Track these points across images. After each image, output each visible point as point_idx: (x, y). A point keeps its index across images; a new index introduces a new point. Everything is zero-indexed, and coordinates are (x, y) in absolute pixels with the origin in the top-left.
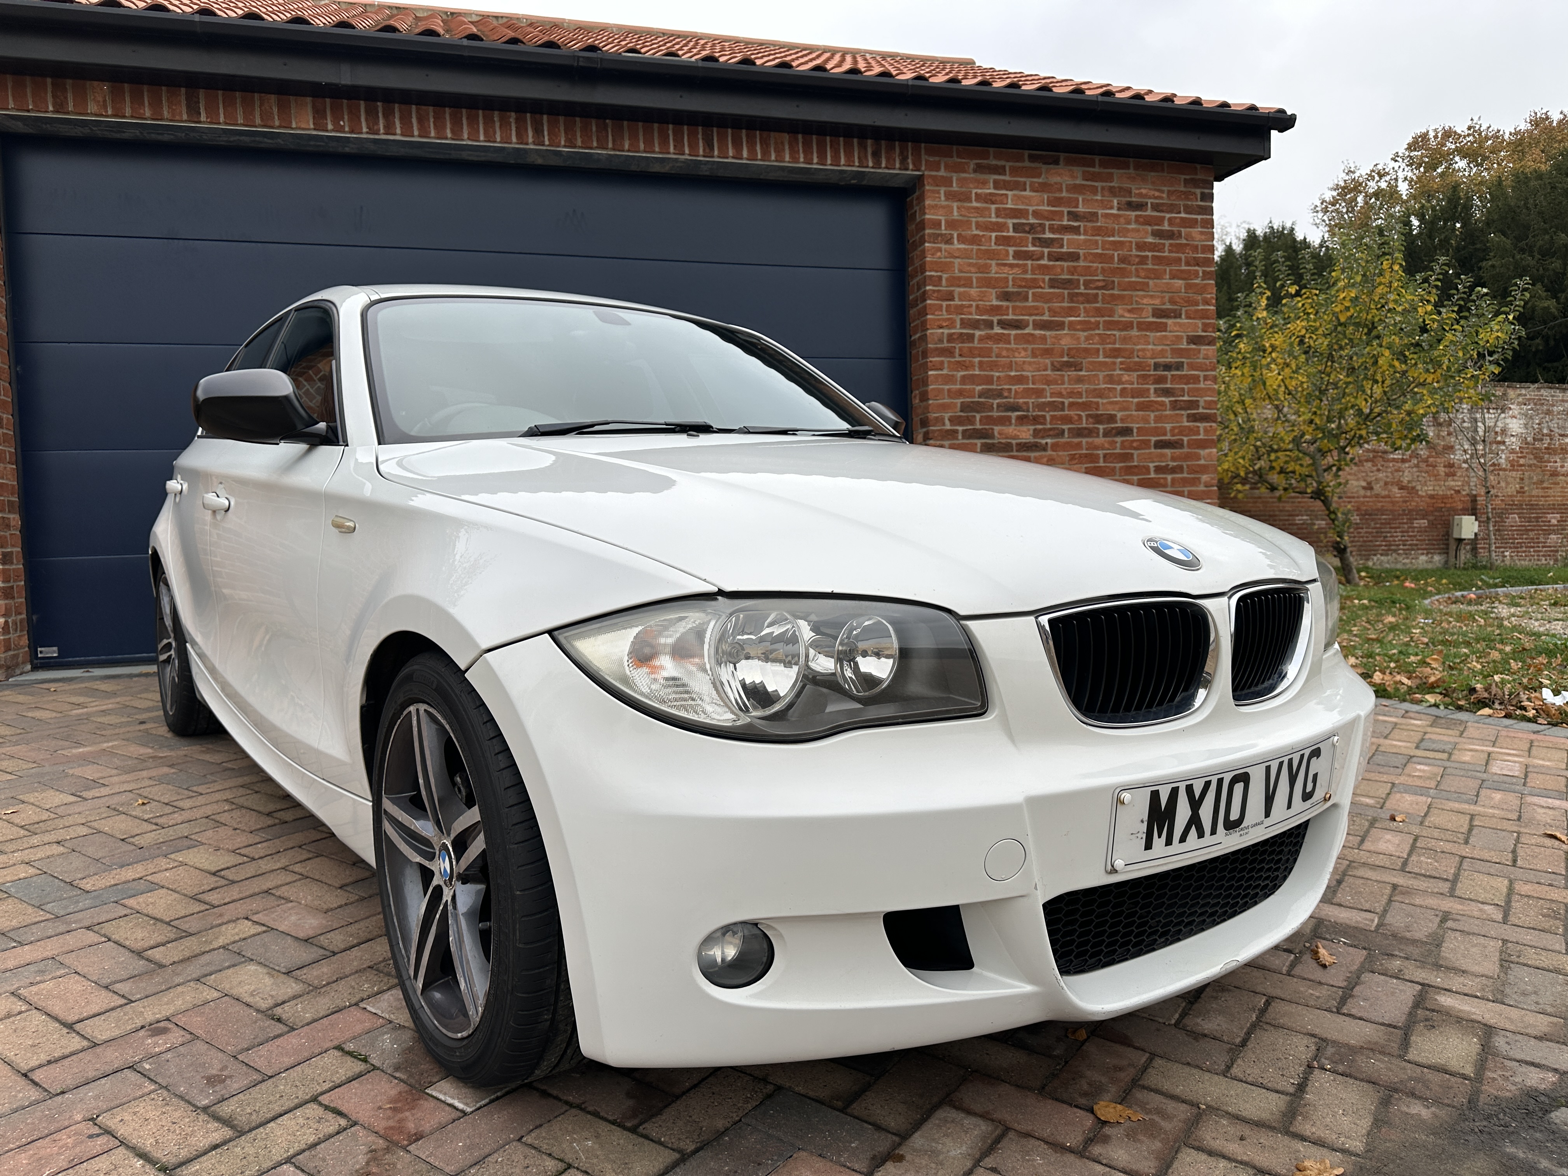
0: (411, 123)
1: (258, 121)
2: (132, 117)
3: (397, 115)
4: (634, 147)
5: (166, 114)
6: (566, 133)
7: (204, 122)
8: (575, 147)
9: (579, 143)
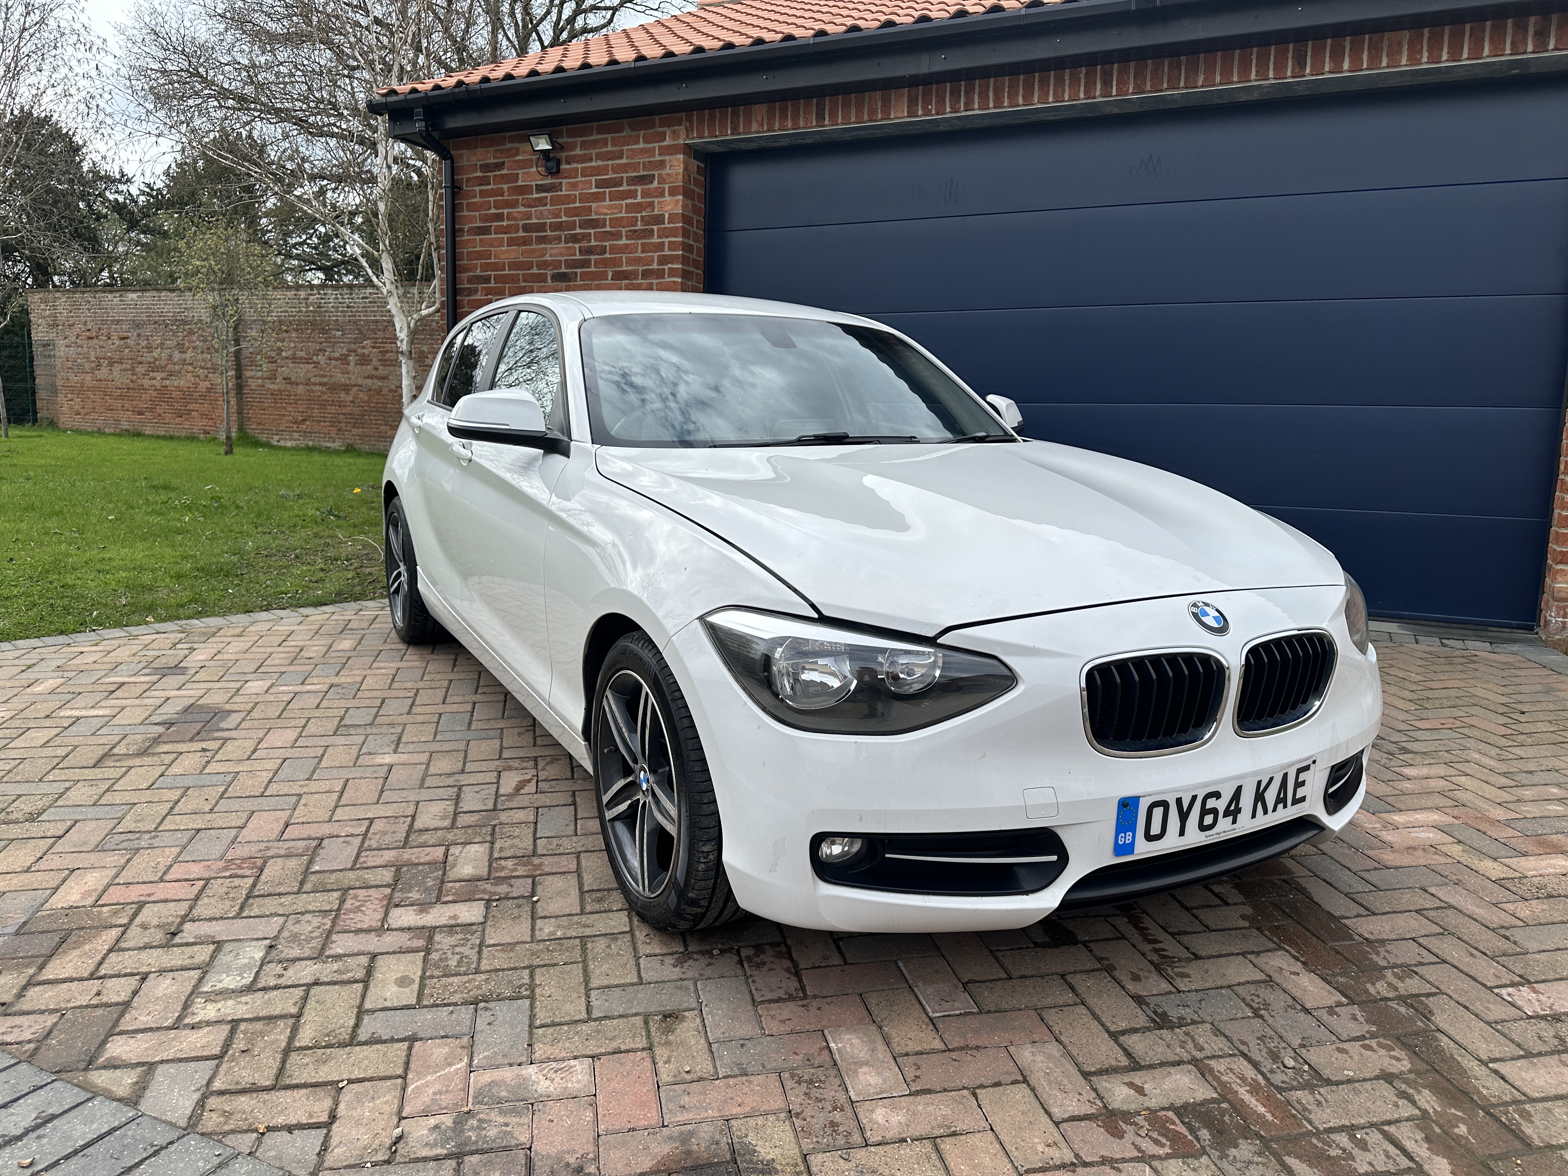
0: (988, 97)
1: (866, 117)
2: (780, 130)
3: (977, 91)
4: (1209, 82)
5: (802, 124)
6: (1135, 79)
7: (828, 126)
8: (1144, 92)
9: (1148, 88)
